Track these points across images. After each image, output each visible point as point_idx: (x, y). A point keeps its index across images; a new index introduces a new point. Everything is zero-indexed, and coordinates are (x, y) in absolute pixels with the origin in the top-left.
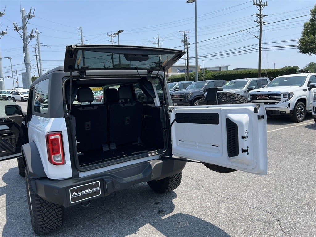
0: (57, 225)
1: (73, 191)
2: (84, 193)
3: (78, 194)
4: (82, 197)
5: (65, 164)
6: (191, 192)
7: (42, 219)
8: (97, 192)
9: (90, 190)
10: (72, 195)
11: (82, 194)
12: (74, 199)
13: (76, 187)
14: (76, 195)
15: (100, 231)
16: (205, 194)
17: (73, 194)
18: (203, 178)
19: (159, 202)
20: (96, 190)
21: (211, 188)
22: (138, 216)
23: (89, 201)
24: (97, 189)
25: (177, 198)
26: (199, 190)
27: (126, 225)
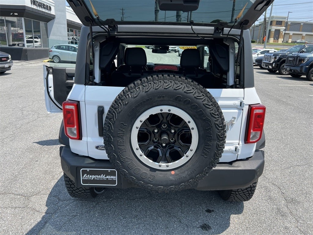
1: (84, 172)
2: (97, 178)
3: (90, 177)
4: (94, 181)
5: (81, 140)
6: (268, 214)
8: (113, 182)
9: (104, 176)
10: (83, 176)
11: (94, 178)
12: (84, 181)
13: (88, 170)
14: (88, 178)
15: (126, 218)
16: (286, 228)
17: (85, 176)
18: (301, 199)
19: (213, 211)
20: (112, 178)
23: (104, 188)
24: (112, 177)
26: (282, 216)
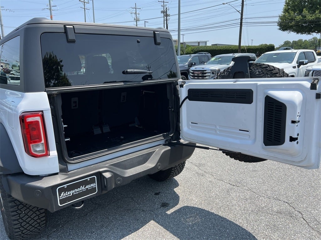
0: (39, 229)
1: (61, 191)
2: (76, 192)
3: (68, 194)
4: (74, 197)
5: (49, 155)
6: (194, 179)
7: (20, 224)
8: (93, 190)
9: (83, 187)
10: (60, 195)
11: (73, 193)
12: (62, 201)
13: (65, 186)
14: (66, 195)
17: (62, 195)
18: (203, 162)
19: (160, 192)
20: (92, 187)
21: (215, 173)
22: (138, 211)
23: (82, 202)
24: (92, 185)
25: (179, 187)
26: (202, 176)
27: (125, 224)
